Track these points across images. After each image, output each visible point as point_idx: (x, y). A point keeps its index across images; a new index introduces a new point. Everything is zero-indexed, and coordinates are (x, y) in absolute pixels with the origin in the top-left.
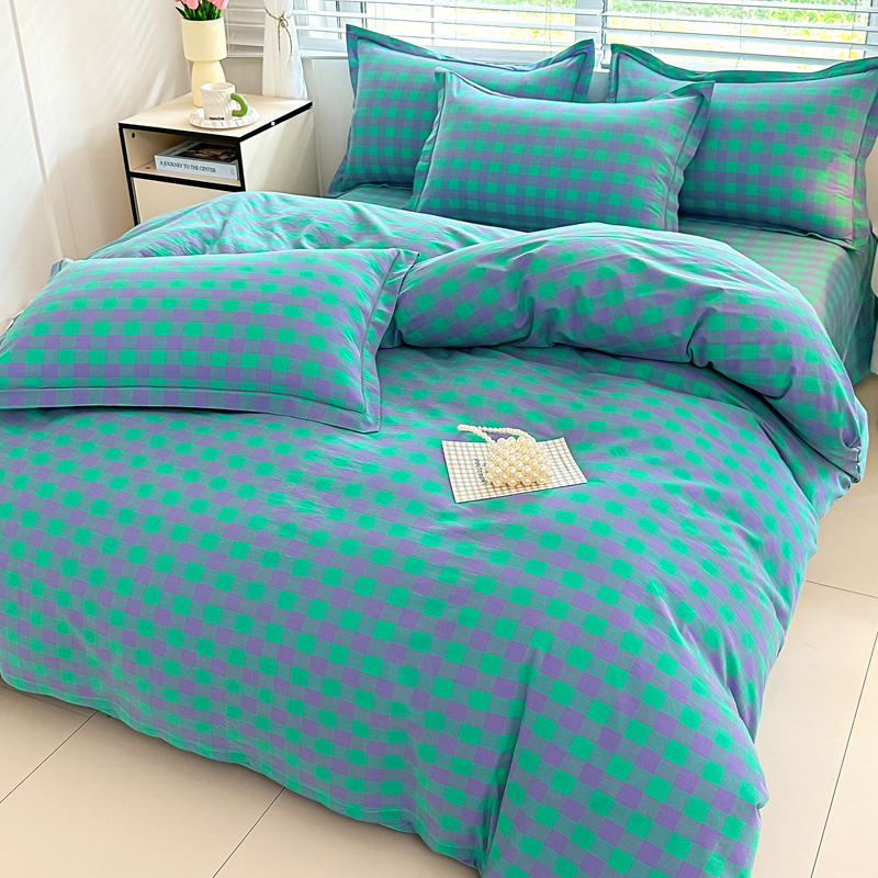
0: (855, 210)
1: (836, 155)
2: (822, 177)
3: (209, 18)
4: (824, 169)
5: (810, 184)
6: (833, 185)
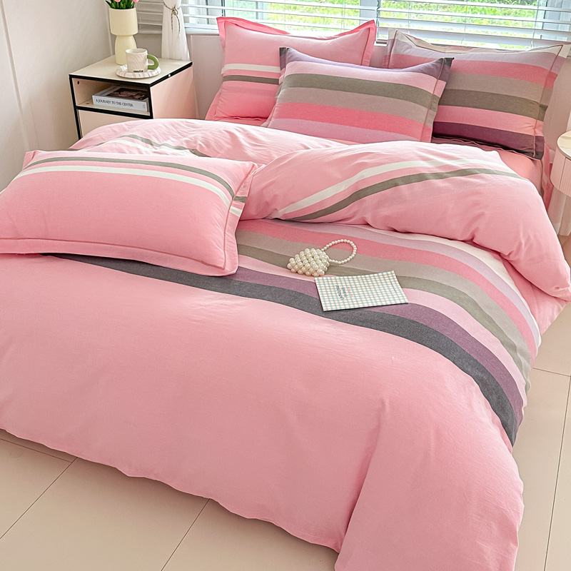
3: (127, 8)
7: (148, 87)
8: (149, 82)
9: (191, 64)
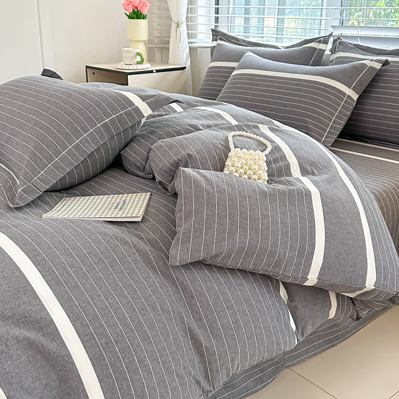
3: (138, 18)
7: (125, 74)
9: (185, 68)
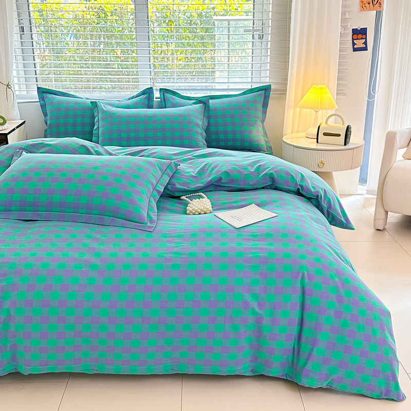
0: (265, 140)
1: (257, 121)
2: (254, 129)
4: (254, 126)
5: (250, 132)
6: (258, 132)
7: (6, 135)
8: (6, 132)
9: (25, 121)
